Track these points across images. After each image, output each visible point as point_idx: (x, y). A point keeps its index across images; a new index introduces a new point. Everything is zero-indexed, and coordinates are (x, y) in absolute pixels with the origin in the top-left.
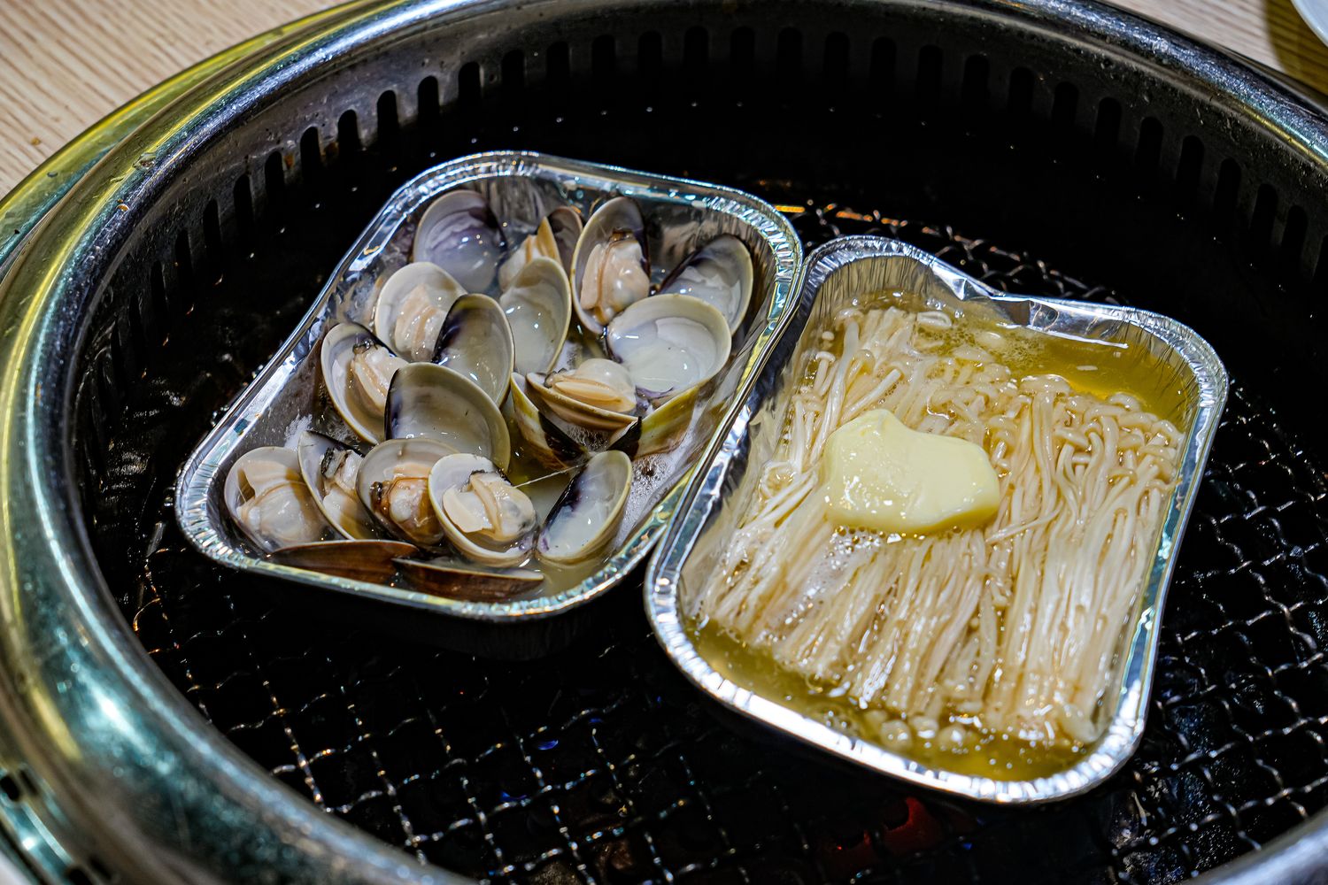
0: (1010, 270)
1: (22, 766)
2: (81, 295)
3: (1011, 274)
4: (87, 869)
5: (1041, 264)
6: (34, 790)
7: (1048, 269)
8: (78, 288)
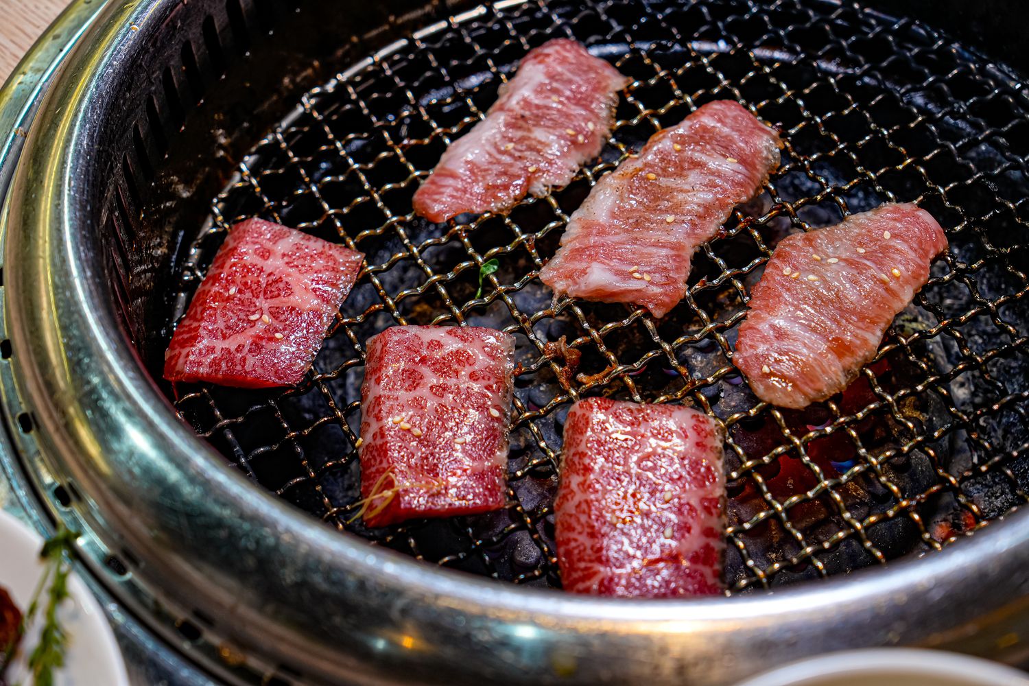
0: (832, 13)
1: (69, 480)
2: (103, 101)
3: (833, 16)
4: (121, 557)
5: (856, 6)
6: (79, 498)
7: (862, 8)
8: (101, 96)
